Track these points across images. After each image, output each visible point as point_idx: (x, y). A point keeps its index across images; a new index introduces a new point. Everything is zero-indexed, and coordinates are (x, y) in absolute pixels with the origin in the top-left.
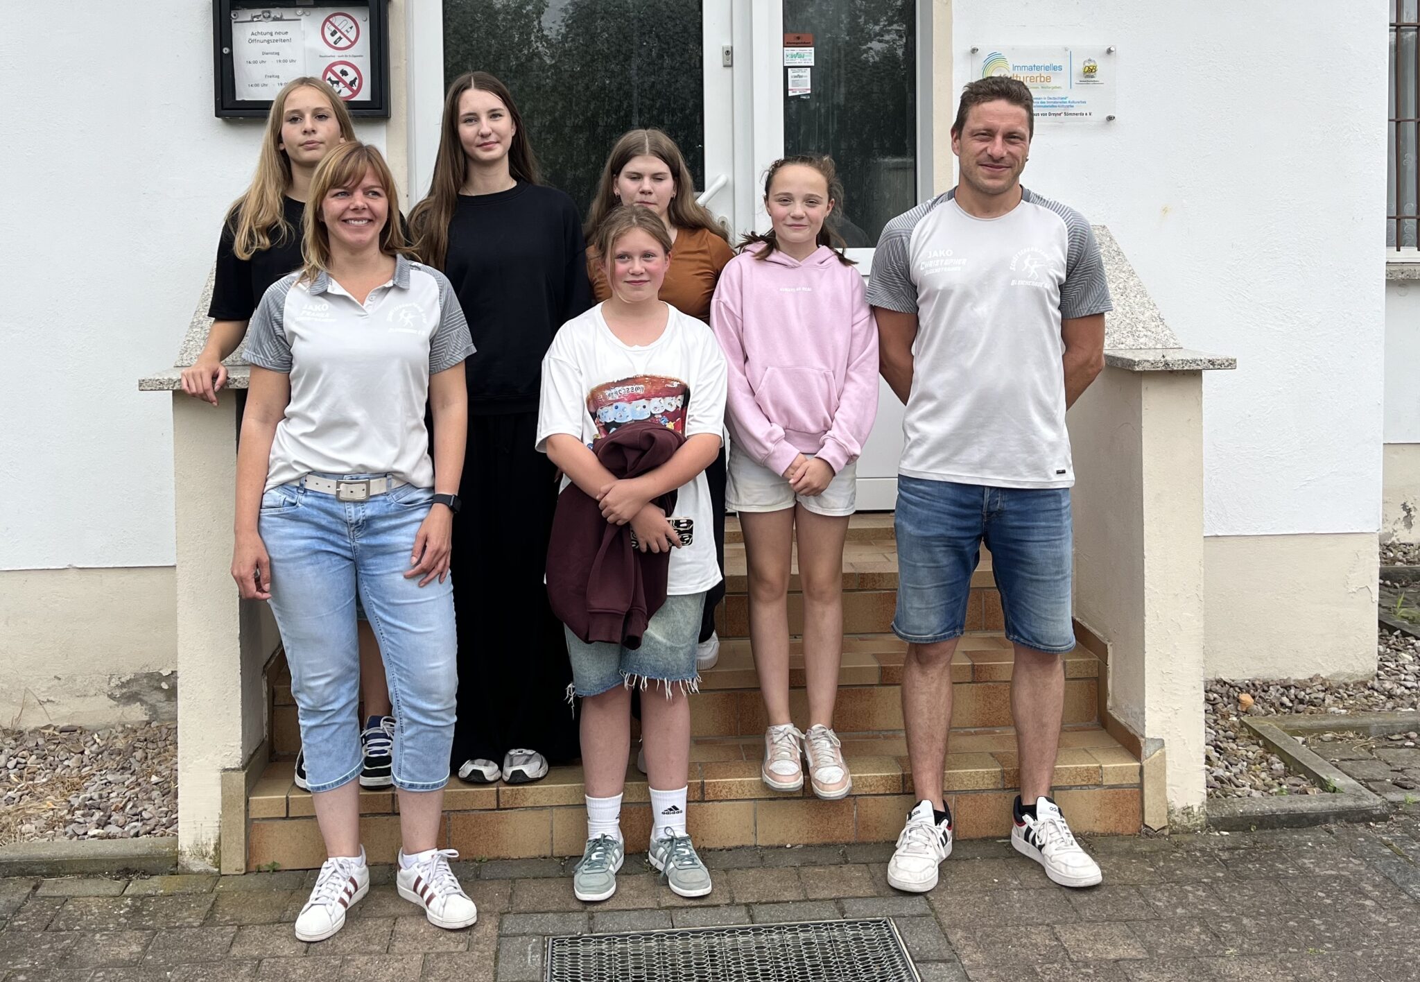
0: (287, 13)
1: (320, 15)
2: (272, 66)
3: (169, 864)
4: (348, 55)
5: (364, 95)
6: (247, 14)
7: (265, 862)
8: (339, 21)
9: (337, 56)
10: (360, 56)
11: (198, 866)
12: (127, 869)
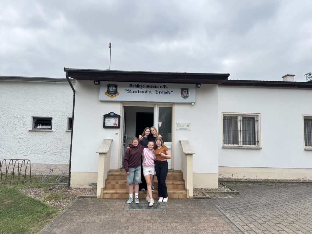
0: (111, 118)
1: (114, 118)
2: (109, 123)
3: (96, 197)
4: (116, 122)
5: (117, 126)
6: (107, 118)
7: (104, 198)
8: (115, 119)
9: (115, 122)
10: (117, 122)
11: (98, 198)
12: (92, 198)
